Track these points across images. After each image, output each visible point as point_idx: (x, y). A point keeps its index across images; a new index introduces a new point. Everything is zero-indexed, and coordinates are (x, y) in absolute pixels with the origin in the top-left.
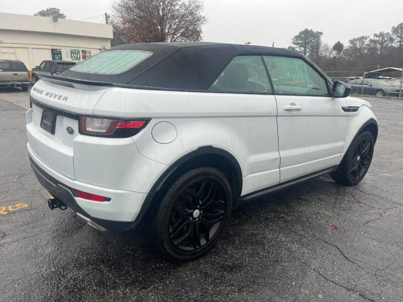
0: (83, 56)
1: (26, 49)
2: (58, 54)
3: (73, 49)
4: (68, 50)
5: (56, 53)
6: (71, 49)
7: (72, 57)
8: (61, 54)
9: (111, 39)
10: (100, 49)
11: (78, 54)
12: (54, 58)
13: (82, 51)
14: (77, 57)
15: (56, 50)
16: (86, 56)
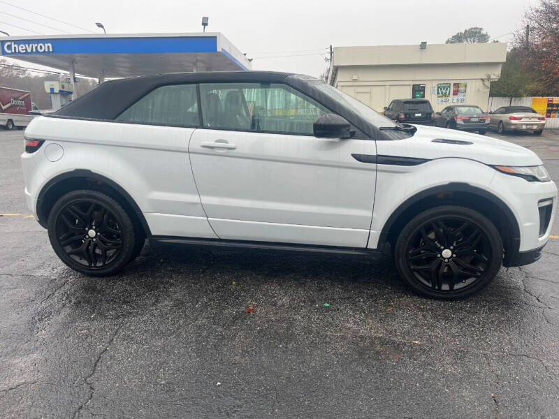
0: (454, 91)
1: (383, 88)
2: (420, 91)
3: (442, 82)
4: (435, 84)
5: (418, 89)
6: (439, 82)
7: (438, 93)
8: (424, 91)
9: (503, 63)
10: (482, 80)
11: (447, 89)
12: (414, 96)
13: (454, 84)
14: (445, 94)
15: (419, 85)
16: (458, 91)
